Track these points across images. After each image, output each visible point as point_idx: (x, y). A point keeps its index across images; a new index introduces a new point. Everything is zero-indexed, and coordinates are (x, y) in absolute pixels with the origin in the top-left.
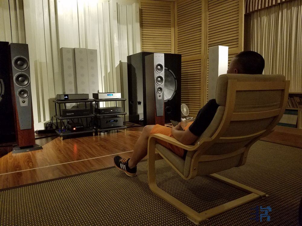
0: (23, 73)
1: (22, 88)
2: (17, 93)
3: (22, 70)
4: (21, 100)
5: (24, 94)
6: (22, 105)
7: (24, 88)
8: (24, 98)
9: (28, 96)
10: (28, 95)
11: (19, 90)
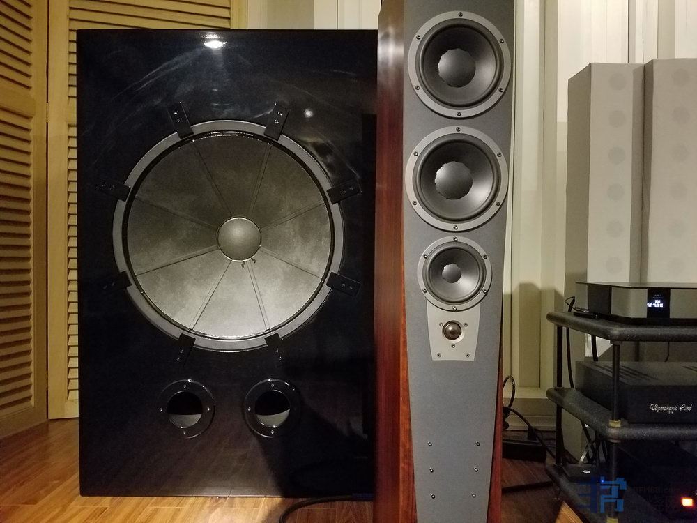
0: (468, 131)
1: (450, 238)
2: (415, 267)
3: (465, 113)
4: (436, 315)
5: (455, 278)
6: (442, 349)
7: (461, 239)
8: (456, 303)
9: (481, 295)
10: (486, 287)
11: (434, 247)
